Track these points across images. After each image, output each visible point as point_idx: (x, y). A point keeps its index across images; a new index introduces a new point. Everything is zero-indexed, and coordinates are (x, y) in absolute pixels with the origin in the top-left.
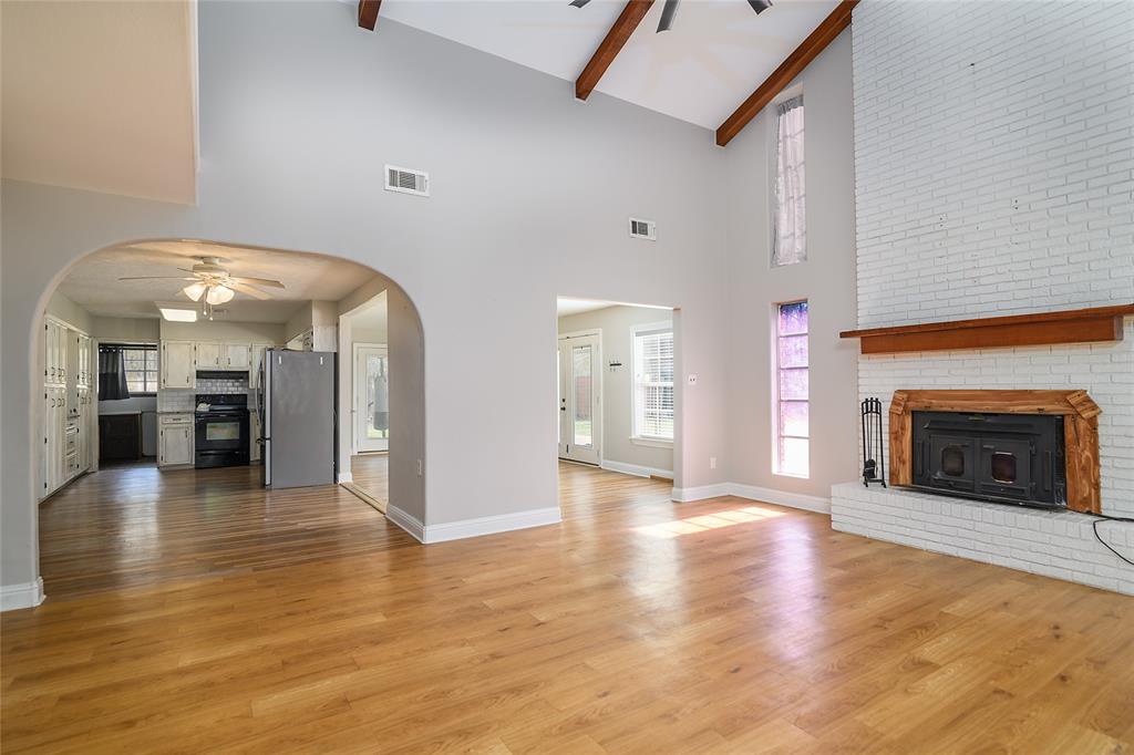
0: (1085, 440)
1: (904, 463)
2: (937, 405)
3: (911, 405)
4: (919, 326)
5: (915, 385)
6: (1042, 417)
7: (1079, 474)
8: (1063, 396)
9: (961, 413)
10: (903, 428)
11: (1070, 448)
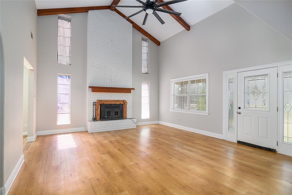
0: (125, 108)
1: (98, 115)
2: (105, 103)
3: (100, 103)
4: (107, 87)
5: (101, 99)
6: (121, 104)
7: (125, 113)
8: (123, 101)
9: (110, 104)
10: (98, 108)
11: (124, 109)
